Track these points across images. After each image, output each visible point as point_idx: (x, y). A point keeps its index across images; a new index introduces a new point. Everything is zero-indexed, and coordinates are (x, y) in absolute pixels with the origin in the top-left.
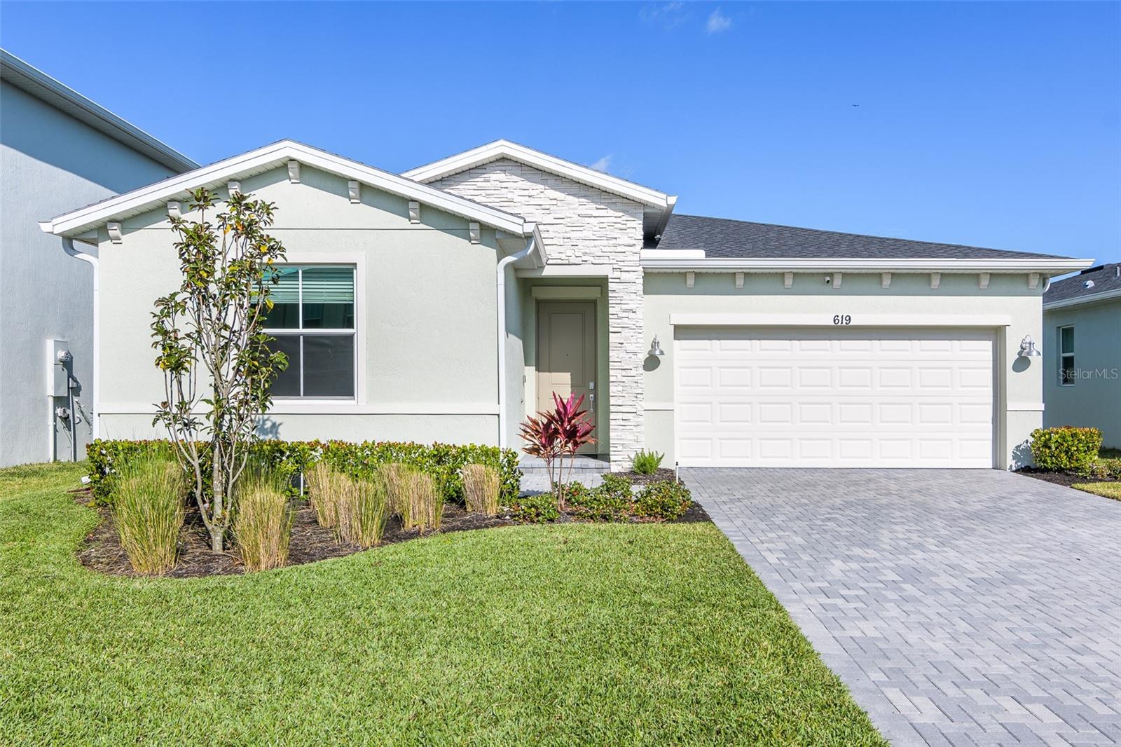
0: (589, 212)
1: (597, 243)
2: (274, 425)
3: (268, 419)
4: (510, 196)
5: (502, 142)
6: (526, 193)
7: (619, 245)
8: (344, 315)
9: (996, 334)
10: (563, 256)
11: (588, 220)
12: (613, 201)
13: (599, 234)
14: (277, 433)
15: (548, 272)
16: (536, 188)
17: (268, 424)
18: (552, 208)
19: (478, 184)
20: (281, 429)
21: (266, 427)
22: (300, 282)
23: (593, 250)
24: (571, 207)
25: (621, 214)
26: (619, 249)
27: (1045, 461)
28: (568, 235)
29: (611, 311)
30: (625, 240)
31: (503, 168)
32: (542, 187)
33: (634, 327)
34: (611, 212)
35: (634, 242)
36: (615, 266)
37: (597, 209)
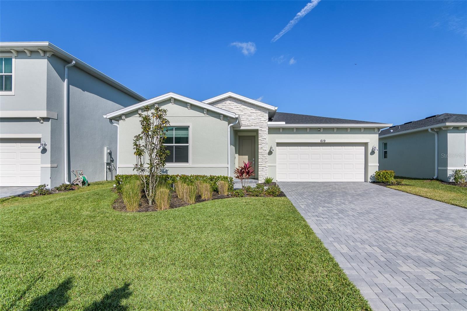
0: (253, 112)
1: (256, 120)
2: (166, 170)
3: (165, 169)
4: (232, 107)
5: (230, 93)
6: (236, 106)
7: (262, 121)
8: (186, 140)
9: (365, 145)
10: (246, 124)
11: (253, 114)
12: (260, 108)
13: (256, 118)
14: (167, 173)
15: (242, 128)
16: (239, 105)
17: (165, 170)
18: (243, 110)
19: (223, 104)
20: (168, 171)
21: (164, 171)
22: (174, 131)
23: (254, 122)
24: (249, 110)
25: (262, 112)
26: (262, 122)
27: (379, 180)
28: (247, 118)
29: (259, 139)
30: (263, 119)
31: (230, 100)
32: (241, 105)
33: (265, 143)
34: (259, 112)
35: (266, 120)
36: (261, 126)
37: (256, 111)
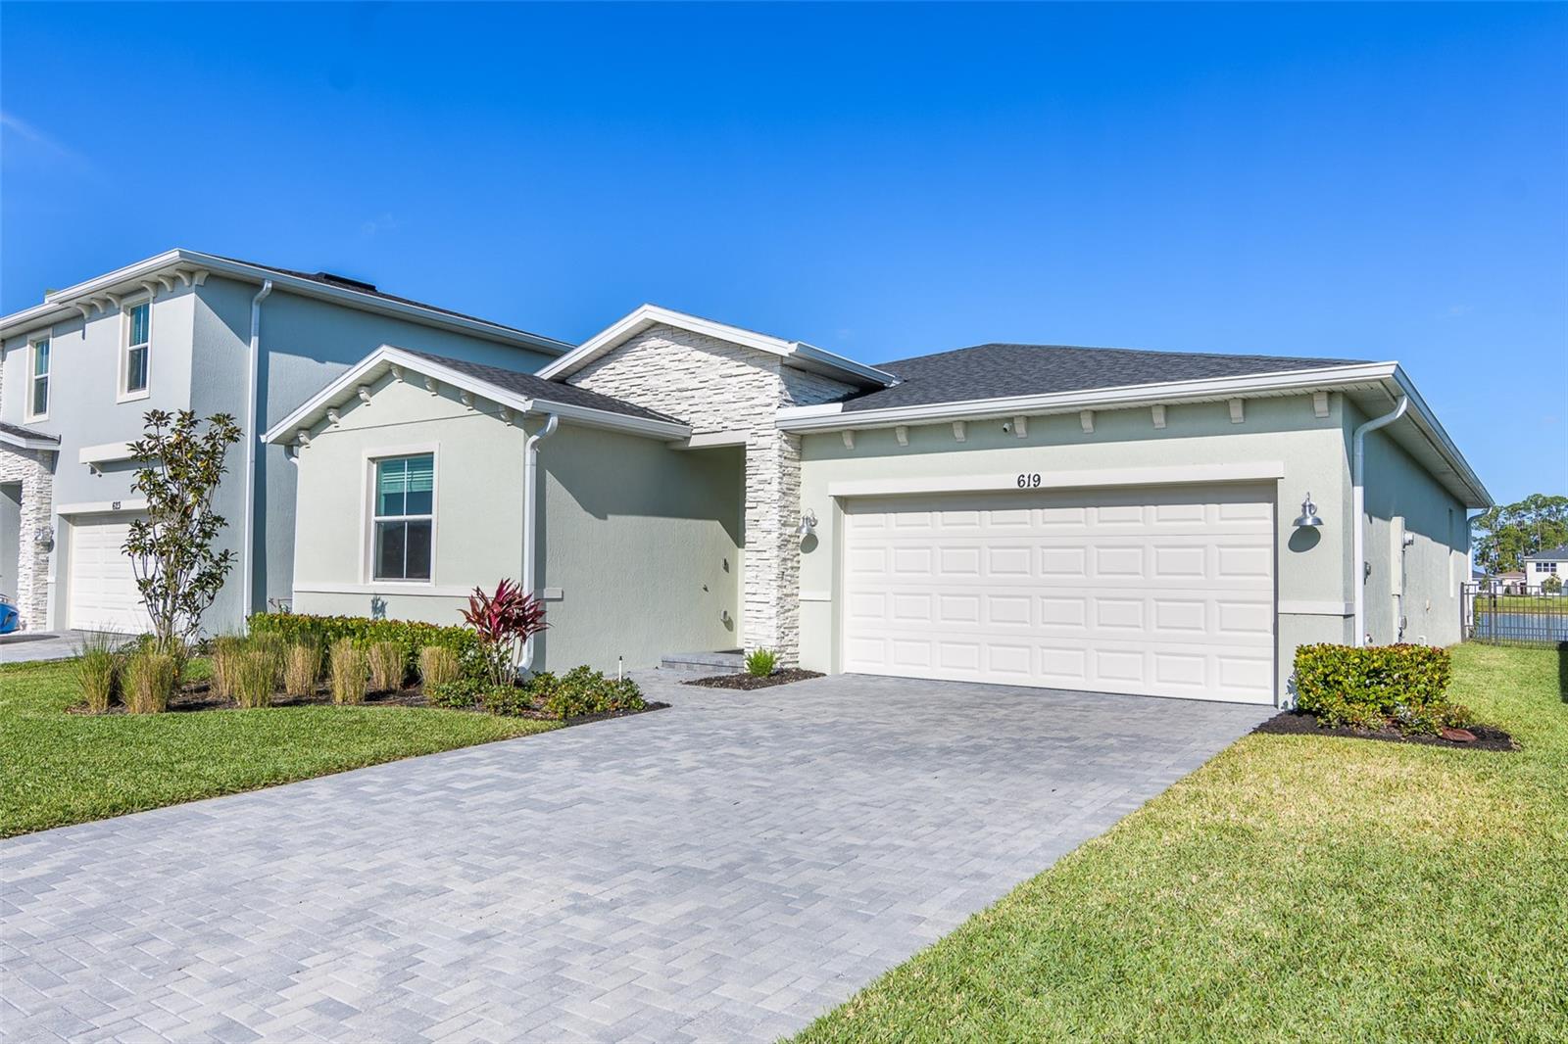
0: (729, 371)
1: (734, 406)
4: (663, 362)
5: (646, 307)
6: (676, 357)
7: (757, 406)
10: (705, 424)
11: (729, 380)
12: (750, 355)
13: (738, 395)
15: (696, 442)
16: (683, 350)
18: (697, 371)
19: (637, 354)
22: (406, 473)
23: (732, 414)
24: (714, 367)
25: (758, 370)
26: (757, 410)
28: (709, 400)
29: (748, 483)
30: (762, 399)
31: (656, 334)
32: (688, 348)
33: (769, 501)
34: (749, 369)
35: (770, 401)
36: (753, 431)
37: (738, 366)
